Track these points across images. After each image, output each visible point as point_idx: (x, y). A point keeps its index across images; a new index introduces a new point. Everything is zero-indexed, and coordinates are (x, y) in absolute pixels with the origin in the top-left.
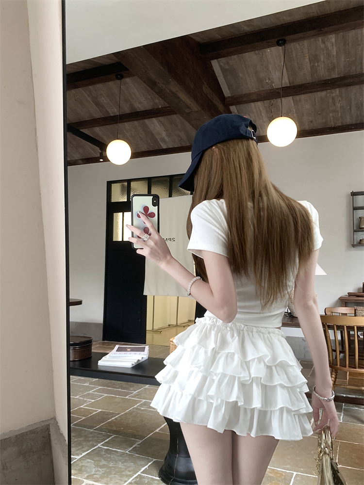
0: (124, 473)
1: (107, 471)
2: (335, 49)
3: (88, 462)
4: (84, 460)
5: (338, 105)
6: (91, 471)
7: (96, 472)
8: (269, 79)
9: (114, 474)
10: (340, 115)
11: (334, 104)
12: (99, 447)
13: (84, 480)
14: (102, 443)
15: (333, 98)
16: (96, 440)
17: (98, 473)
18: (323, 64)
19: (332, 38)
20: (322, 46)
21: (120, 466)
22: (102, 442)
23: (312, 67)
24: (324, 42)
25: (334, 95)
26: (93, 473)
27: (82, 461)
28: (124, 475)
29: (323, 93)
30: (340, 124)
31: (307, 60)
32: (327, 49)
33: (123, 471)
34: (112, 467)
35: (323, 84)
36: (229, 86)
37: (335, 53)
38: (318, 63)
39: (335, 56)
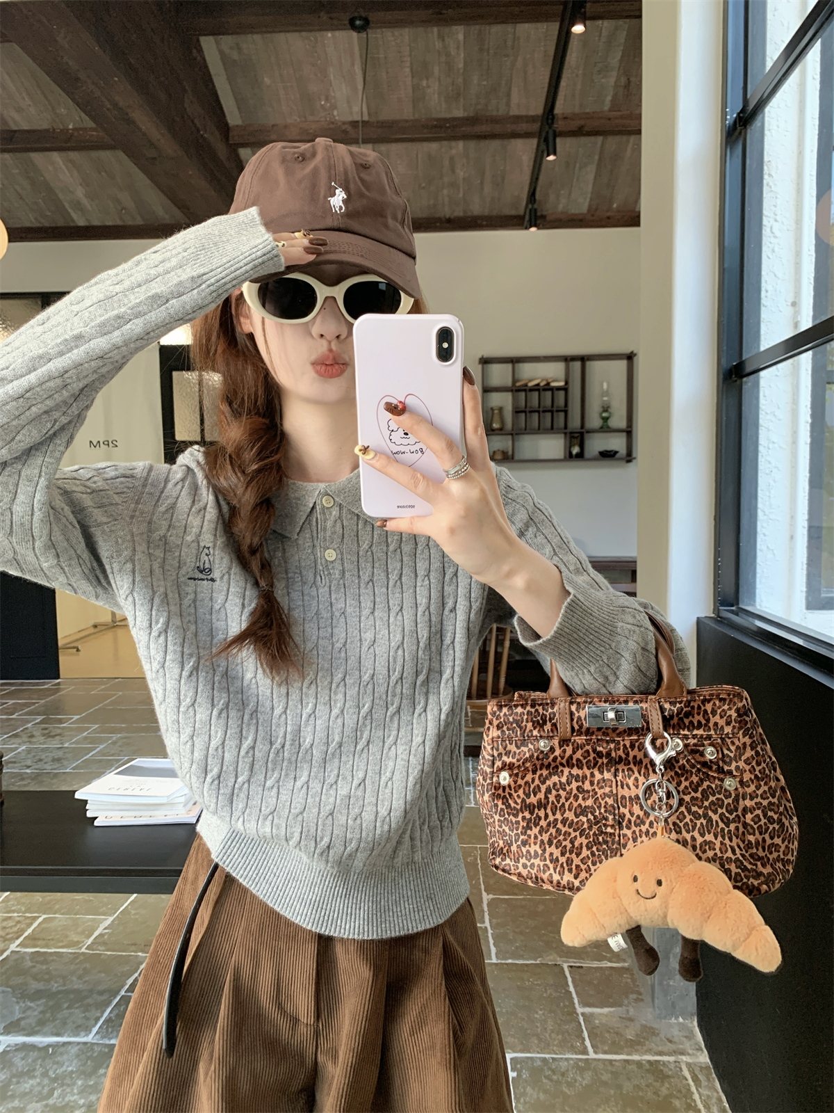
1: (51, 1003)
2: (462, 56)
5: (461, 173)
6: (12, 1013)
7: (24, 1012)
8: (327, 99)
9: (67, 1008)
10: (461, 195)
11: (453, 171)
12: (12, 952)
14: (18, 942)
15: (452, 159)
17: (29, 1013)
18: (437, 83)
19: (459, 32)
20: (438, 45)
21: (76, 987)
23: (416, 88)
24: (441, 37)
25: (454, 152)
26: (17, 1015)
28: (89, 1005)
29: (434, 146)
30: (461, 214)
31: (408, 70)
32: (448, 54)
33: (87, 997)
35: (435, 126)
36: (240, 101)
37: (461, 66)
38: (427, 79)
39: (461, 71)
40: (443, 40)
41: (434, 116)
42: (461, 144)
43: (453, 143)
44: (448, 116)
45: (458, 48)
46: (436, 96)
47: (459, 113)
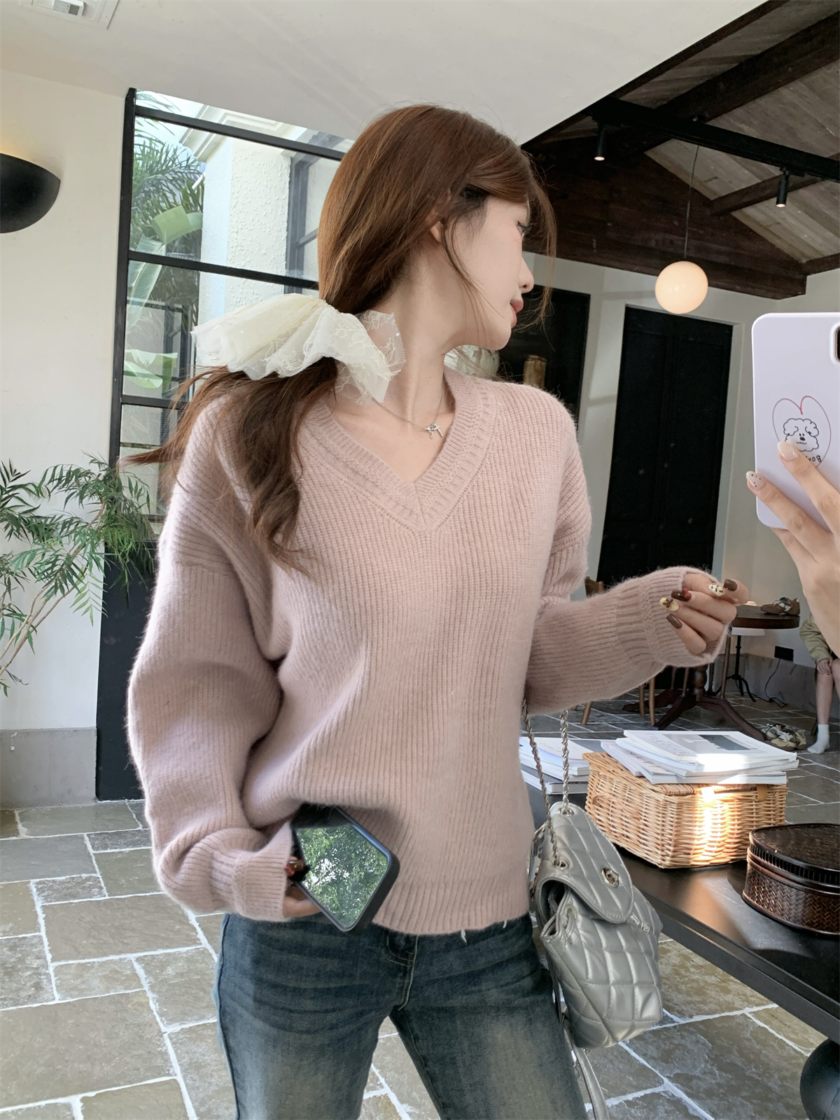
0: (771, 1105)
1: (733, 1083)
3: (698, 1042)
4: (692, 1033)
6: (695, 1067)
7: (705, 1073)
9: (744, 1098)
12: (743, 1015)
13: (666, 1080)
14: (756, 1009)
16: (745, 995)
17: (708, 1077)
21: (770, 1084)
22: (757, 1005)
26: (697, 1073)
27: (685, 1034)
28: (766, 1109)
33: (770, 1100)
34: (750, 1078)
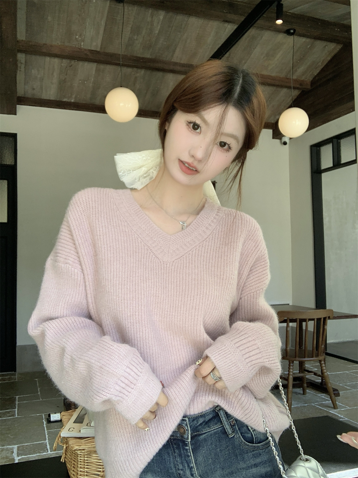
2: (159, 27)
8: (80, 36)
11: (134, 84)
15: (136, 78)
18: (142, 38)
20: (149, 19)
23: (130, 39)
25: (138, 75)
32: (152, 25)
37: (157, 32)
38: (138, 36)
39: (156, 35)
40: (152, 17)
41: (134, 55)
42: (143, 72)
43: (139, 70)
44: (142, 56)
45: (158, 23)
46: (139, 45)
47: (148, 56)
